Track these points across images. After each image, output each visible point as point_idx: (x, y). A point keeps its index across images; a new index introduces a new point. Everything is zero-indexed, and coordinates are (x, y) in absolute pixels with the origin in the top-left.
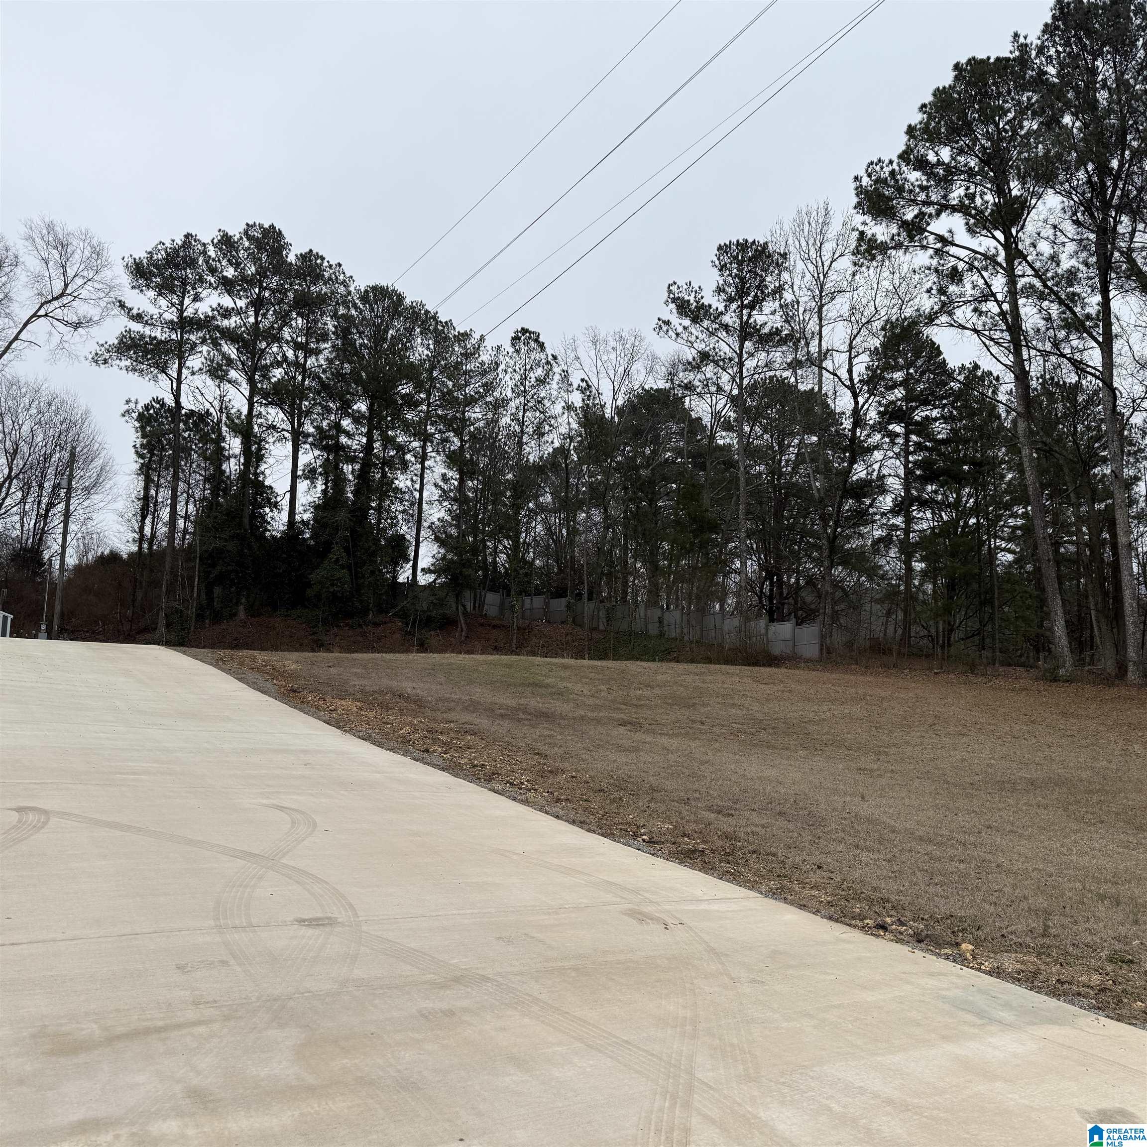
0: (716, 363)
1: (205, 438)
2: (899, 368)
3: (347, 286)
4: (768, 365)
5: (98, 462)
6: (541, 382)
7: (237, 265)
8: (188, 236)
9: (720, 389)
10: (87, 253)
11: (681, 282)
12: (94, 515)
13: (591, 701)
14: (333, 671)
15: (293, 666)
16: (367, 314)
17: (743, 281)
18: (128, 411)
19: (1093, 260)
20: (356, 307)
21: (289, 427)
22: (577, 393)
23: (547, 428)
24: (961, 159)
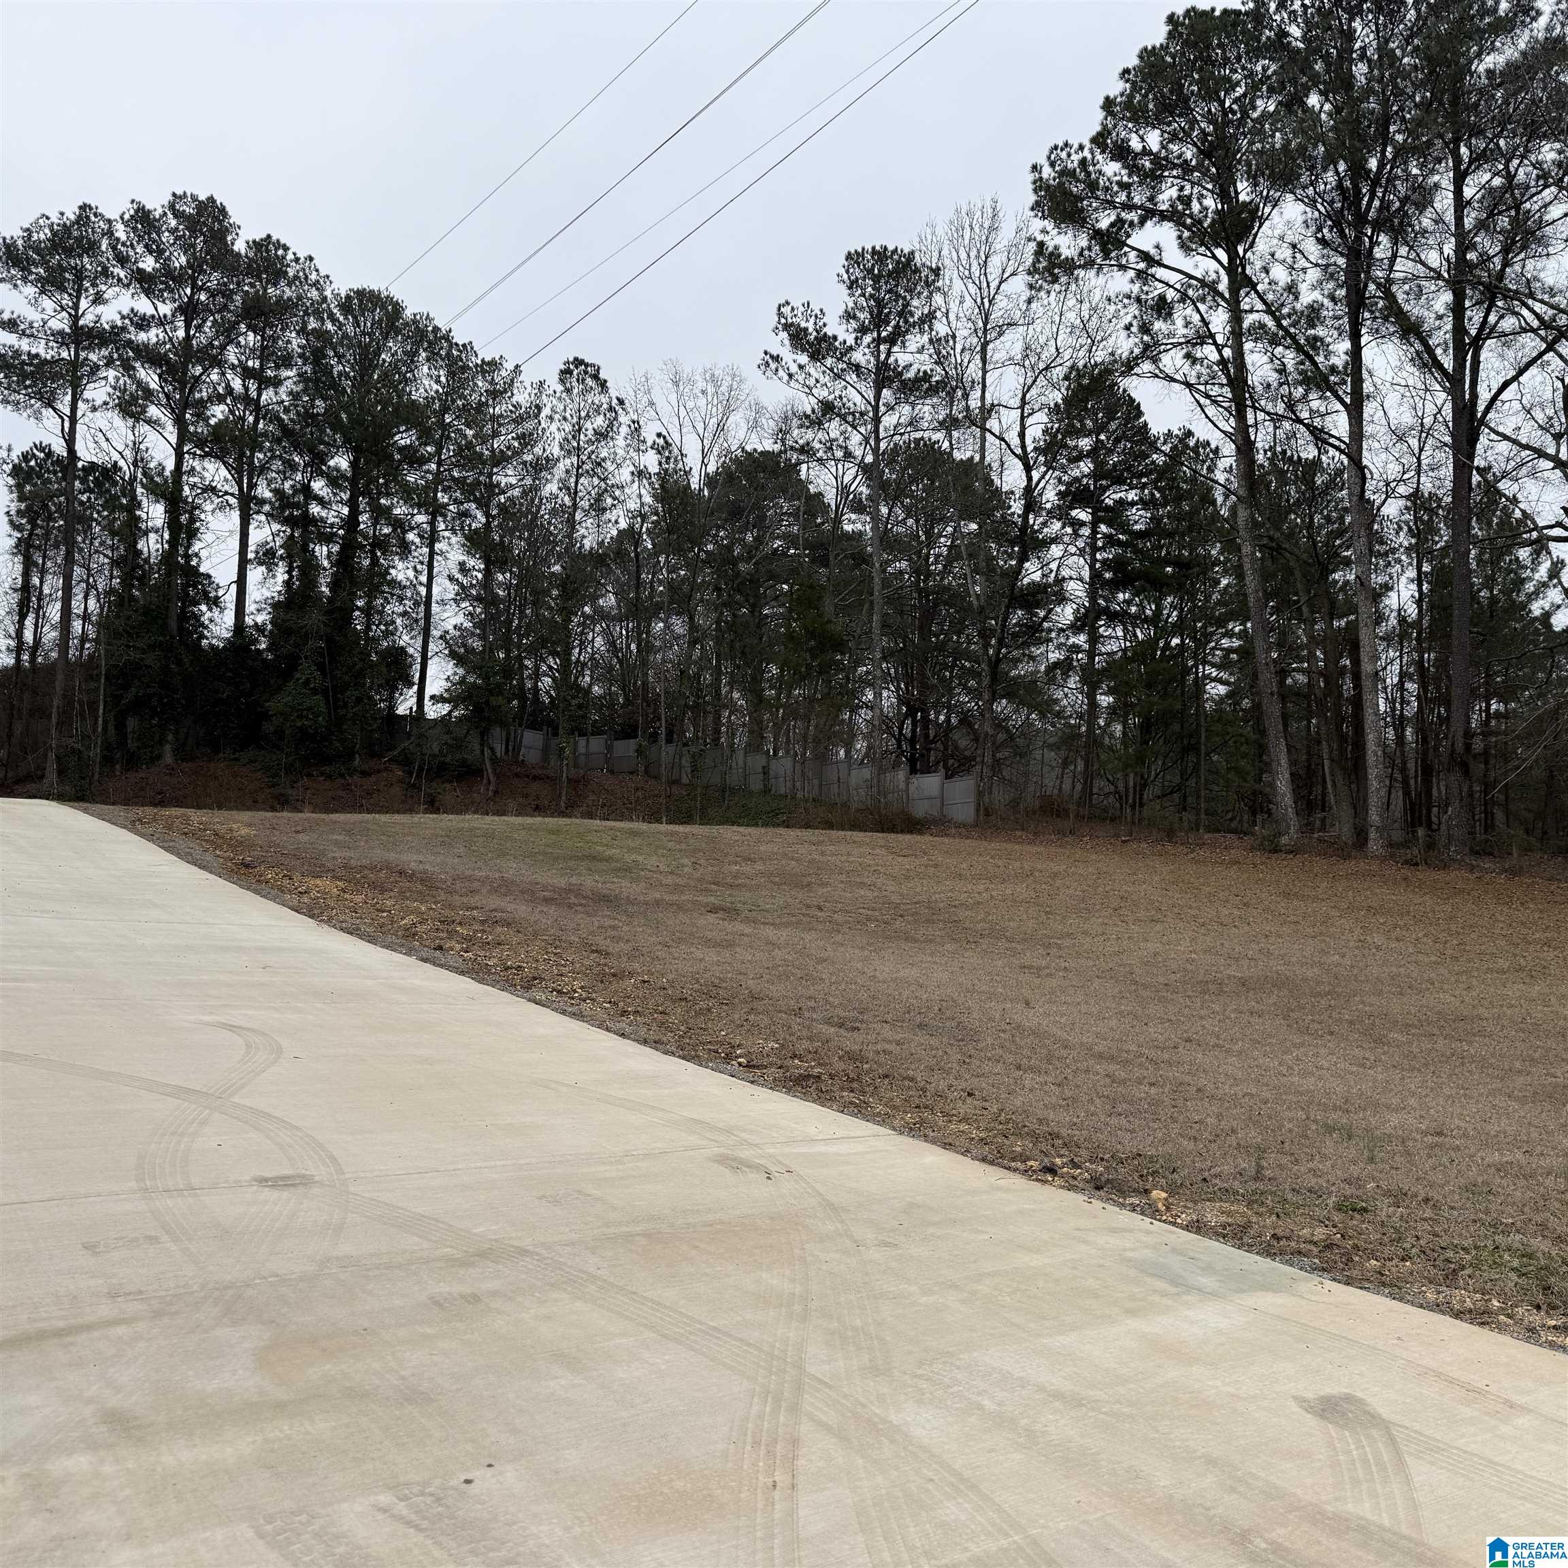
0: (843, 418)
1: (111, 504)
2: (1086, 433)
3: (320, 290)
4: (913, 423)
6: (602, 435)
7: (159, 253)
8: (84, 207)
9: (848, 455)
11: (797, 304)
13: (669, 880)
14: (303, 837)
15: (244, 831)
16: (350, 329)
17: (880, 304)
19: (1342, 293)
20: (334, 320)
21: (235, 490)
22: (652, 452)
23: (609, 501)
24: (1174, 147)
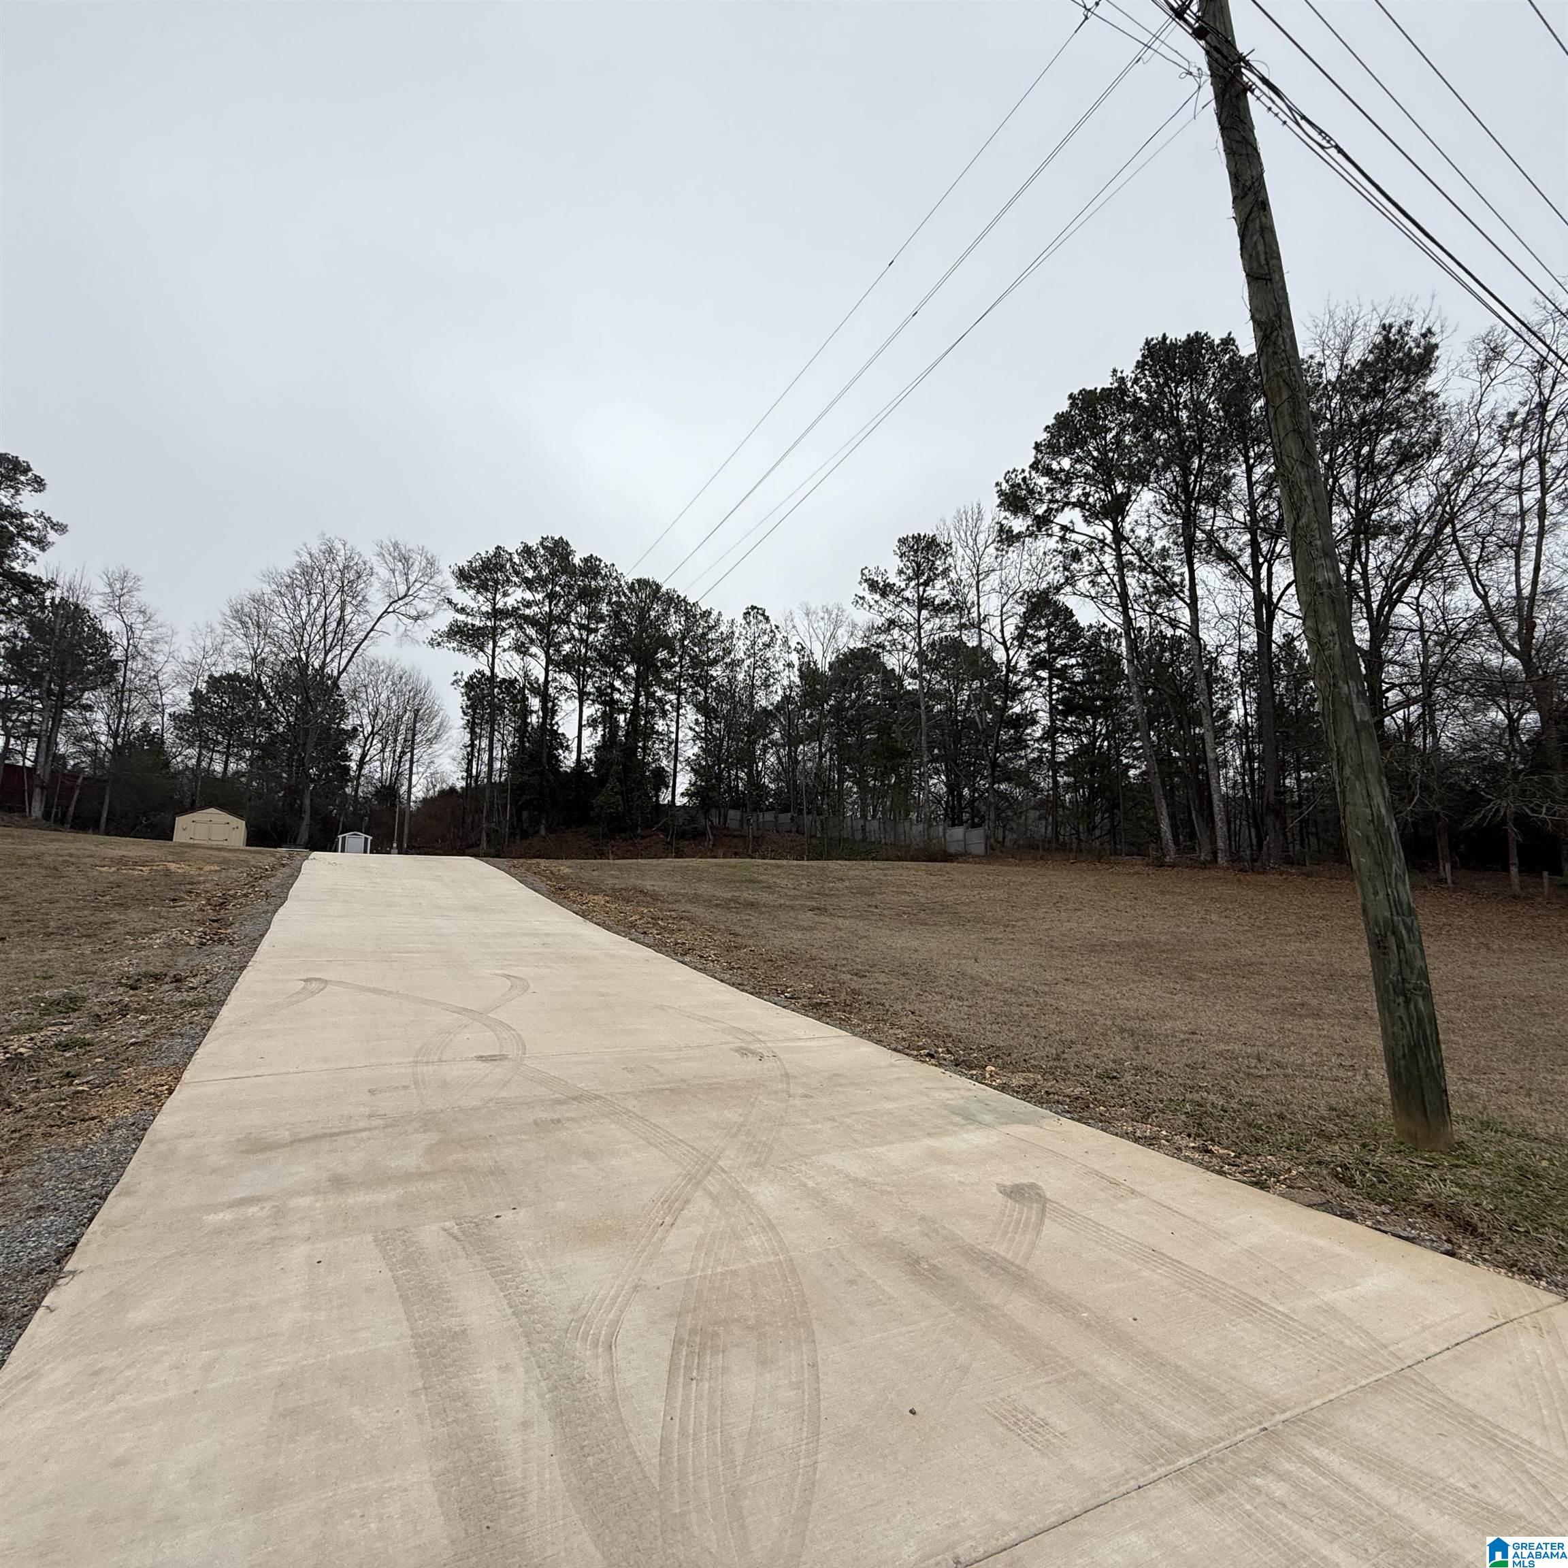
0: (900, 627)
1: (514, 699)
2: (1041, 628)
3: (619, 581)
4: (941, 628)
5: (437, 720)
6: (767, 646)
7: (535, 568)
8: (498, 548)
9: (904, 648)
10: (423, 564)
11: (871, 567)
12: (436, 760)
13: (792, 892)
14: (595, 873)
15: (567, 870)
16: (634, 600)
17: (919, 565)
18: (456, 681)
19: (1181, 539)
20: (625, 594)
21: (576, 688)
22: (794, 653)
23: (772, 681)
24: (1078, 466)
